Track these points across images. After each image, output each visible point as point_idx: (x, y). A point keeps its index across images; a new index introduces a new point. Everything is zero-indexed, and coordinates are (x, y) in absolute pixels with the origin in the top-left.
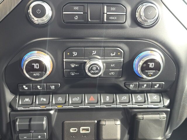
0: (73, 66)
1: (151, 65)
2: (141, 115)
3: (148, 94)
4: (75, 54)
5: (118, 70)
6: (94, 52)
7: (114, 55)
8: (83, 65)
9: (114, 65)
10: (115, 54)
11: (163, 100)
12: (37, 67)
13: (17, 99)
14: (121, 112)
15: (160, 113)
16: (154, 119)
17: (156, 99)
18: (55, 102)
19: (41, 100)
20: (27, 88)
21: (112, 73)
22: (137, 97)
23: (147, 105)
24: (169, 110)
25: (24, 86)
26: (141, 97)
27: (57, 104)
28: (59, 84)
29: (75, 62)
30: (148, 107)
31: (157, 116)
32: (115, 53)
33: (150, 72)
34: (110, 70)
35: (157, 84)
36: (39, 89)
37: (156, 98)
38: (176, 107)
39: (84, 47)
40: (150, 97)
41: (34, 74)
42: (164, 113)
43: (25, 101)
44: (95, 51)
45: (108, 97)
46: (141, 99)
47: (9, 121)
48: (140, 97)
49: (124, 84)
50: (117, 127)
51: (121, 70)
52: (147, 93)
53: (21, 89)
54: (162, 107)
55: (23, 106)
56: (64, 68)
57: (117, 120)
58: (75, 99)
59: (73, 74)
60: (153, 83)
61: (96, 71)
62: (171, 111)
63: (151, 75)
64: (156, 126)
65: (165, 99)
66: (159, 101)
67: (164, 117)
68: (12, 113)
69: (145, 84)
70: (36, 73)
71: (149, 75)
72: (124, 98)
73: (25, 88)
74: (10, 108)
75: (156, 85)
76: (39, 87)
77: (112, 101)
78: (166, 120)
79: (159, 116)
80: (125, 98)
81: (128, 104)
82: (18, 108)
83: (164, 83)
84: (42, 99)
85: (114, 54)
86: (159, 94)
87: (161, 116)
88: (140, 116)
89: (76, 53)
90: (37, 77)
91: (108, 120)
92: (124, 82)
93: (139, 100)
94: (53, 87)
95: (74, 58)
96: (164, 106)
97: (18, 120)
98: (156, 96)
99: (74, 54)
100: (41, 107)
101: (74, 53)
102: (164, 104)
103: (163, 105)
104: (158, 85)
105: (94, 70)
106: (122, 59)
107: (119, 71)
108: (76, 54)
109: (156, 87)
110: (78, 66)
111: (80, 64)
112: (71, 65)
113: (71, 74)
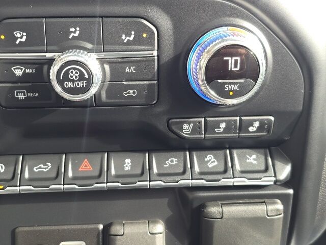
0: (18, 72)
1: (233, 64)
2: (217, 206)
3: (235, 152)
4: (21, 37)
5: (147, 82)
6: (72, 30)
7: (132, 38)
8: (45, 67)
9: (132, 68)
10: (133, 36)
11: (274, 166)
14: (165, 201)
15: (266, 200)
16: (251, 215)
17: (255, 162)
21: (131, 92)
22: (206, 160)
23: (232, 180)
24: (291, 191)
26: (215, 158)
29: (24, 61)
30: (235, 184)
31: (258, 209)
32: (133, 33)
33: (230, 84)
34: (124, 83)
35: (255, 121)
37: (255, 160)
38: (309, 184)
39: (46, 18)
40: (239, 159)
42: (278, 201)
44: (78, 29)
45: (128, 161)
46: (216, 163)
48: (213, 160)
49: (168, 122)
50: (154, 239)
51: (156, 82)
52: (230, 149)
54: (272, 183)
57: (155, 222)
58: (40, 168)
59: (21, 96)
60: (243, 118)
61: (81, 84)
62: (296, 195)
63: (234, 91)
64: (258, 236)
65: (279, 164)
66: (263, 168)
67: (278, 210)
69: (222, 122)
71: (229, 91)
72: (172, 161)
75: (252, 125)
77: (139, 172)
78: (285, 218)
79: (263, 207)
80: (174, 163)
81: (181, 177)
83: (272, 118)
85: (130, 35)
86: (262, 151)
87: (270, 207)
88: (214, 210)
89: (25, 34)
91: (132, 223)
92: (165, 118)
93: (210, 165)
95: (19, 49)
96: (275, 182)
98: (254, 156)
99: (18, 38)
101: (18, 35)
102: (275, 176)
103: (274, 179)
104: (257, 124)
105: (73, 81)
106: (155, 53)
107: (149, 84)
108: (24, 38)
109: (251, 129)
110: (33, 71)
111: (37, 66)
112: (14, 69)
113: (17, 95)
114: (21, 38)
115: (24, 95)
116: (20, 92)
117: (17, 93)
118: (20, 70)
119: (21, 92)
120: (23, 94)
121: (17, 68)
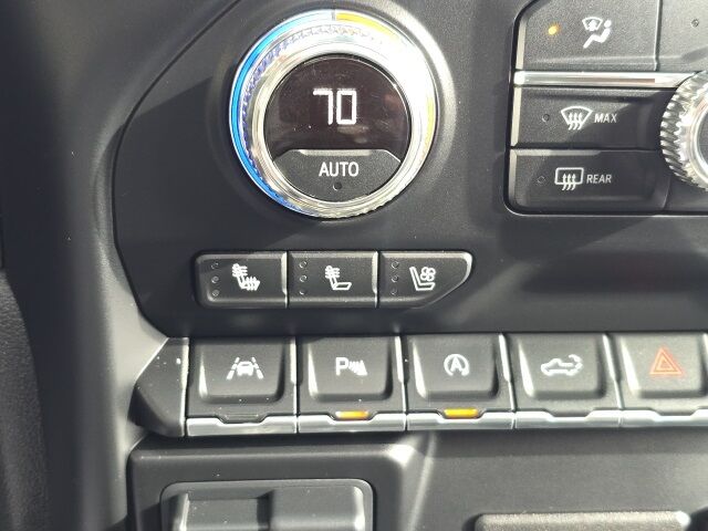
0: (575, 121)
4: (597, 31)
12: (347, 114)
13: (180, 366)
18: (427, 383)
19: (338, 368)
20: (252, 284)
25: (238, 271)
27: (438, 398)
28: (468, 258)
36: (335, 287)
41: (324, 169)
43: (230, 376)
47: (121, 511)
53: (213, 287)
55: (220, 410)
56: (514, 142)
58: (556, 366)
59: (569, 183)
68: (147, 457)
70: (335, 159)
73: (242, 285)
74: (133, 428)
76: (332, 273)
82: (190, 422)
84: (342, 364)
89: (608, 23)
90: (339, 189)
94: (425, 278)
95: (587, 59)
97: (186, 505)
99: (589, 33)
100: (339, 414)
101: (592, 27)
108: (606, 33)
110: (611, 118)
111: (624, 105)
112: (568, 113)
113: (560, 179)
114: (599, 32)
115: (578, 179)
116: (567, 172)
117: (561, 173)
118: (581, 116)
119: (572, 172)
120: (574, 177)
121: (574, 111)
